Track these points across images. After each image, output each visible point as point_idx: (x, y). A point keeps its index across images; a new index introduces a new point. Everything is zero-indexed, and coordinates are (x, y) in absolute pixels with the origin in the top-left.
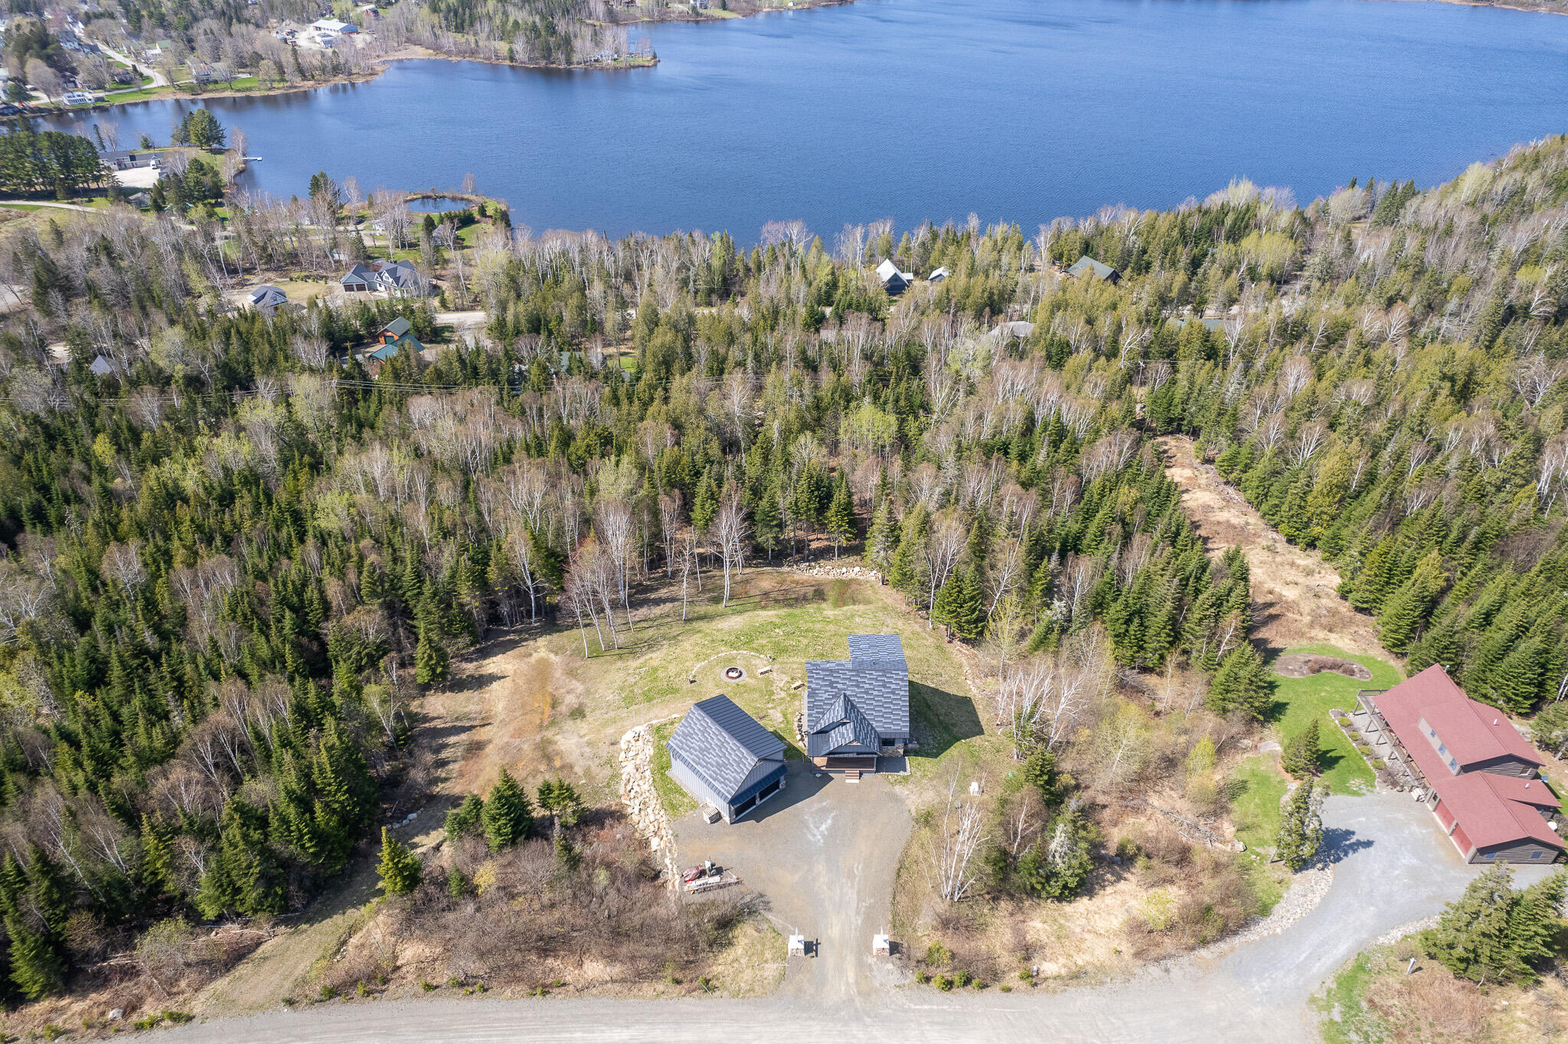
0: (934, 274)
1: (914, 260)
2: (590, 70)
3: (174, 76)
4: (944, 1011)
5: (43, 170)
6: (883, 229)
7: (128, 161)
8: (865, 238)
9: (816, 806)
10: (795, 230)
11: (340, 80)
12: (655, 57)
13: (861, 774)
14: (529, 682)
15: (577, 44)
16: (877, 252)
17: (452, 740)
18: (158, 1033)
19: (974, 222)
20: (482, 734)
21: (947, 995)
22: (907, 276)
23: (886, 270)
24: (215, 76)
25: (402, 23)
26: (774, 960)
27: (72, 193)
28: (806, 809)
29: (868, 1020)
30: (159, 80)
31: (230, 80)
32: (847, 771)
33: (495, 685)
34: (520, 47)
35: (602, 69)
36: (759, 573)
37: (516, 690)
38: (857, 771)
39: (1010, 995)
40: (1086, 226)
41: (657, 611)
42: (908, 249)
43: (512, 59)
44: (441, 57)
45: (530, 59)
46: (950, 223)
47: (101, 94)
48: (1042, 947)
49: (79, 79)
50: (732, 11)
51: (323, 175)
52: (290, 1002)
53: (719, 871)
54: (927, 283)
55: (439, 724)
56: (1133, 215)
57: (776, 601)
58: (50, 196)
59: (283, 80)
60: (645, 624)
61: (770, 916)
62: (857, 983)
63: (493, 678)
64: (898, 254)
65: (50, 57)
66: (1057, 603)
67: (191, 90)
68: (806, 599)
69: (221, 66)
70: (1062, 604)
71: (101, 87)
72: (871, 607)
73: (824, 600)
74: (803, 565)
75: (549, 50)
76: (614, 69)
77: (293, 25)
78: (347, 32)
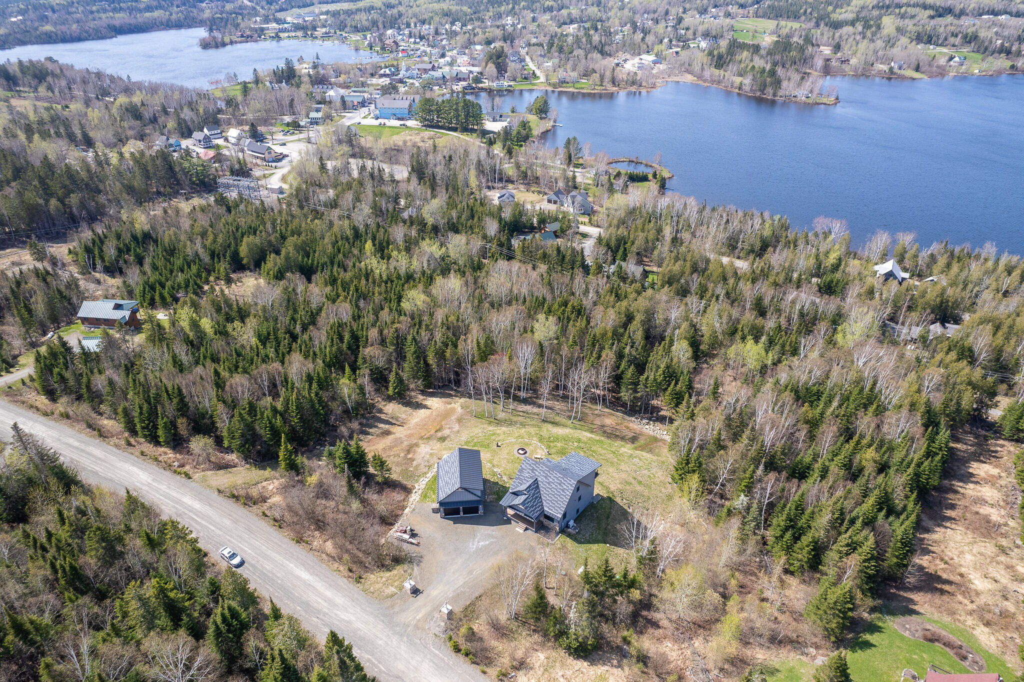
0: (929, 278)
1: (919, 265)
2: (789, 101)
3: (549, 77)
4: (443, 660)
5: (457, 117)
7: (498, 118)
9: (490, 532)
10: (837, 226)
11: (633, 89)
12: (837, 99)
13: (526, 529)
14: (438, 416)
15: (785, 84)
16: (892, 253)
17: (382, 425)
18: (178, 477)
20: (394, 429)
21: (453, 654)
22: (904, 275)
24: (568, 80)
25: (687, 60)
26: (396, 587)
27: (466, 130)
28: (483, 531)
29: (405, 639)
30: (542, 79)
31: (574, 83)
32: (520, 523)
33: (423, 411)
34: (747, 81)
35: (796, 102)
36: (611, 414)
37: (429, 417)
38: (525, 526)
39: (483, 675)
41: (536, 410)
43: (740, 89)
44: (700, 82)
45: (751, 90)
47: (512, 83)
48: (531, 668)
49: (506, 75)
50: (923, 73)
51: (575, 139)
52: (219, 491)
53: (413, 535)
55: (383, 416)
57: (605, 432)
58: (454, 130)
59: (601, 85)
60: (521, 414)
61: (416, 568)
62: (419, 620)
63: (426, 407)
65: (499, 63)
66: (742, 497)
67: (554, 86)
68: (623, 438)
69: (574, 75)
70: (746, 499)
71: (514, 80)
72: (655, 458)
73: (633, 443)
74: (645, 421)
75: (765, 86)
76: (805, 103)
77: (628, 56)
78: (655, 62)
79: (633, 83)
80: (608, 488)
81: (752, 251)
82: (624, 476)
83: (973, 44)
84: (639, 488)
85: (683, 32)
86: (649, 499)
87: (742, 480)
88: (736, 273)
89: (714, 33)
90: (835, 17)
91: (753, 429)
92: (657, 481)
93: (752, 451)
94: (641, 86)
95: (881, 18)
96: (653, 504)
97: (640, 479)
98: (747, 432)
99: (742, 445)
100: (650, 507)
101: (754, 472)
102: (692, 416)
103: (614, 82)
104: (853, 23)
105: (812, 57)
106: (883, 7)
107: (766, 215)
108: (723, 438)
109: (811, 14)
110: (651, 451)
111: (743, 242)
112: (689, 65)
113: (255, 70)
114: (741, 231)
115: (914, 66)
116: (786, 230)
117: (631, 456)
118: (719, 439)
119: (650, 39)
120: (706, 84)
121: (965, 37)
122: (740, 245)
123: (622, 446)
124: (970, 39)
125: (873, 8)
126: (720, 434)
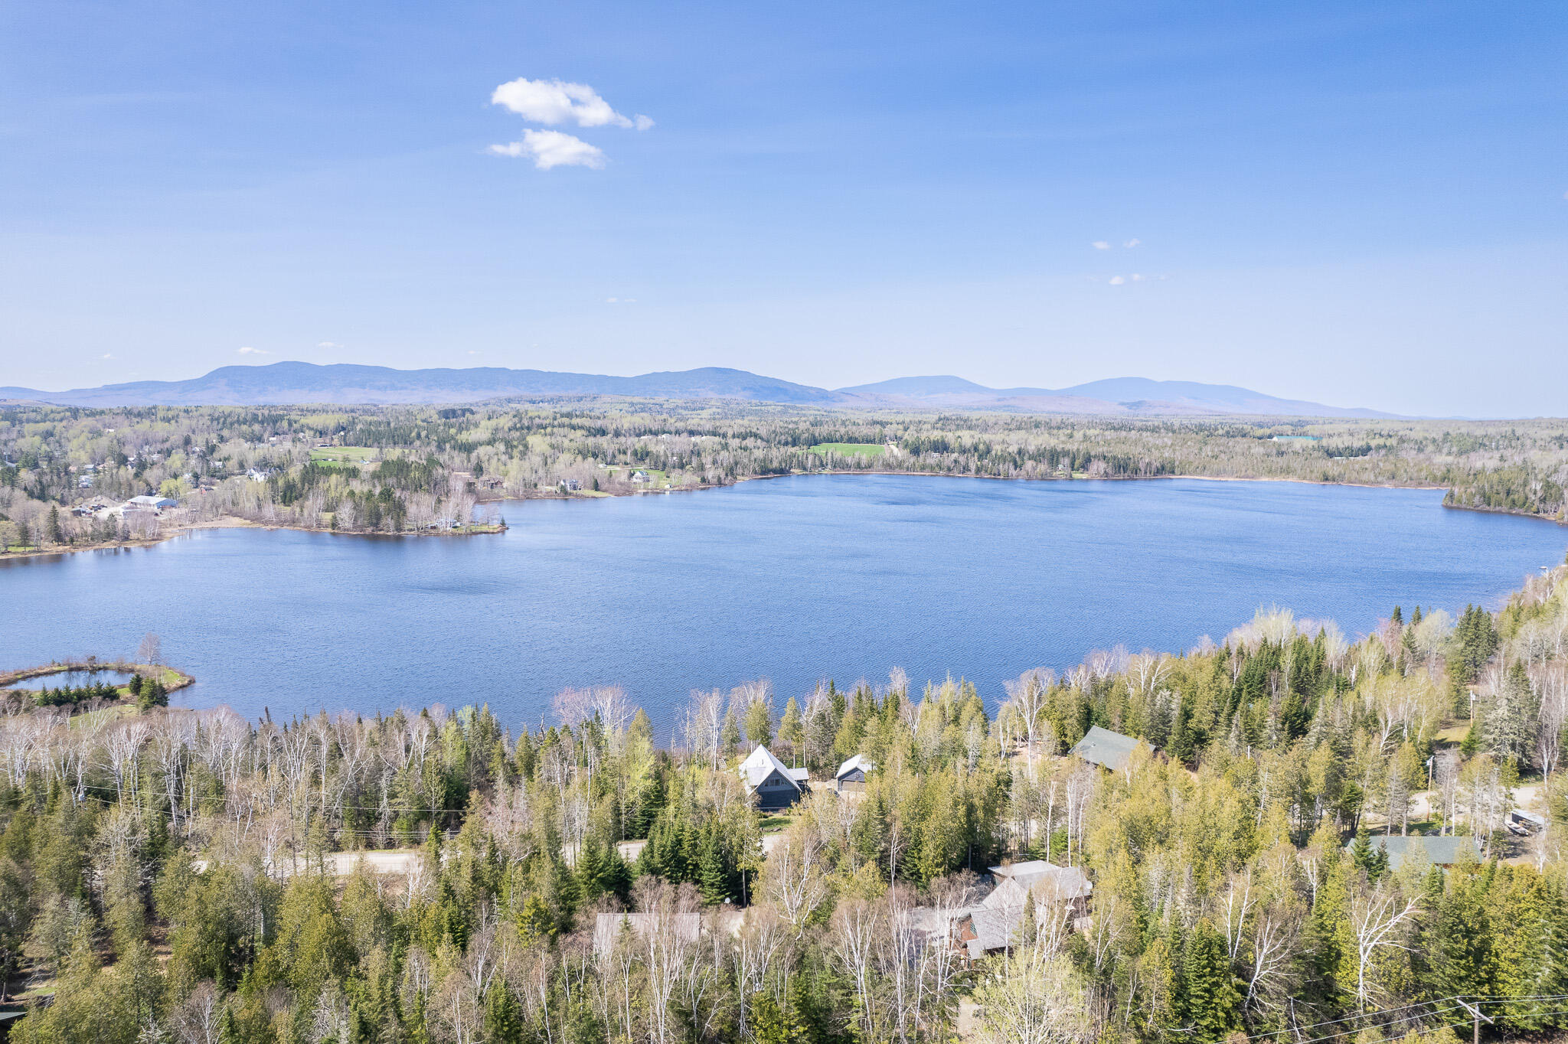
0: (845, 768)
1: (808, 746)
6: (755, 696)
8: (723, 711)
10: (606, 702)
12: (503, 524)
15: (412, 509)
16: (746, 734)
19: (899, 682)
22: (796, 774)
23: (758, 765)
34: (345, 515)
35: (438, 535)
40: (1079, 681)
42: (797, 727)
45: (355, 527)
46: (862, 684)
50: (605, 491)
54: (833, 784)
56: (1149, 661)
59: (27, 546)
64: (779, 738)
75: (378, 517)
76: (453, 534)
77: (104, 501)
78: (163, 507)
81: (425, 815)
83: (647, 461)
85: (218, 464)
88: (386, 917)
89: (276, 461)
90: (464, 437)
94: (126, 538)
95: (525, 439)
103: (58, 536)
104: (490, 442)
105: (445, 479)
106: (522, 428)
107: (437, 712)
109: (427, 436)
111: (393, 796)
112: (234, 504)
114: (379, 769)
115: (591, 483)
116: (497, 736)
119: (150, 475)
120: (269, 527)
121: (635, 453)
122: (385, 807)
124: (642, 456)
125: (510, 430)
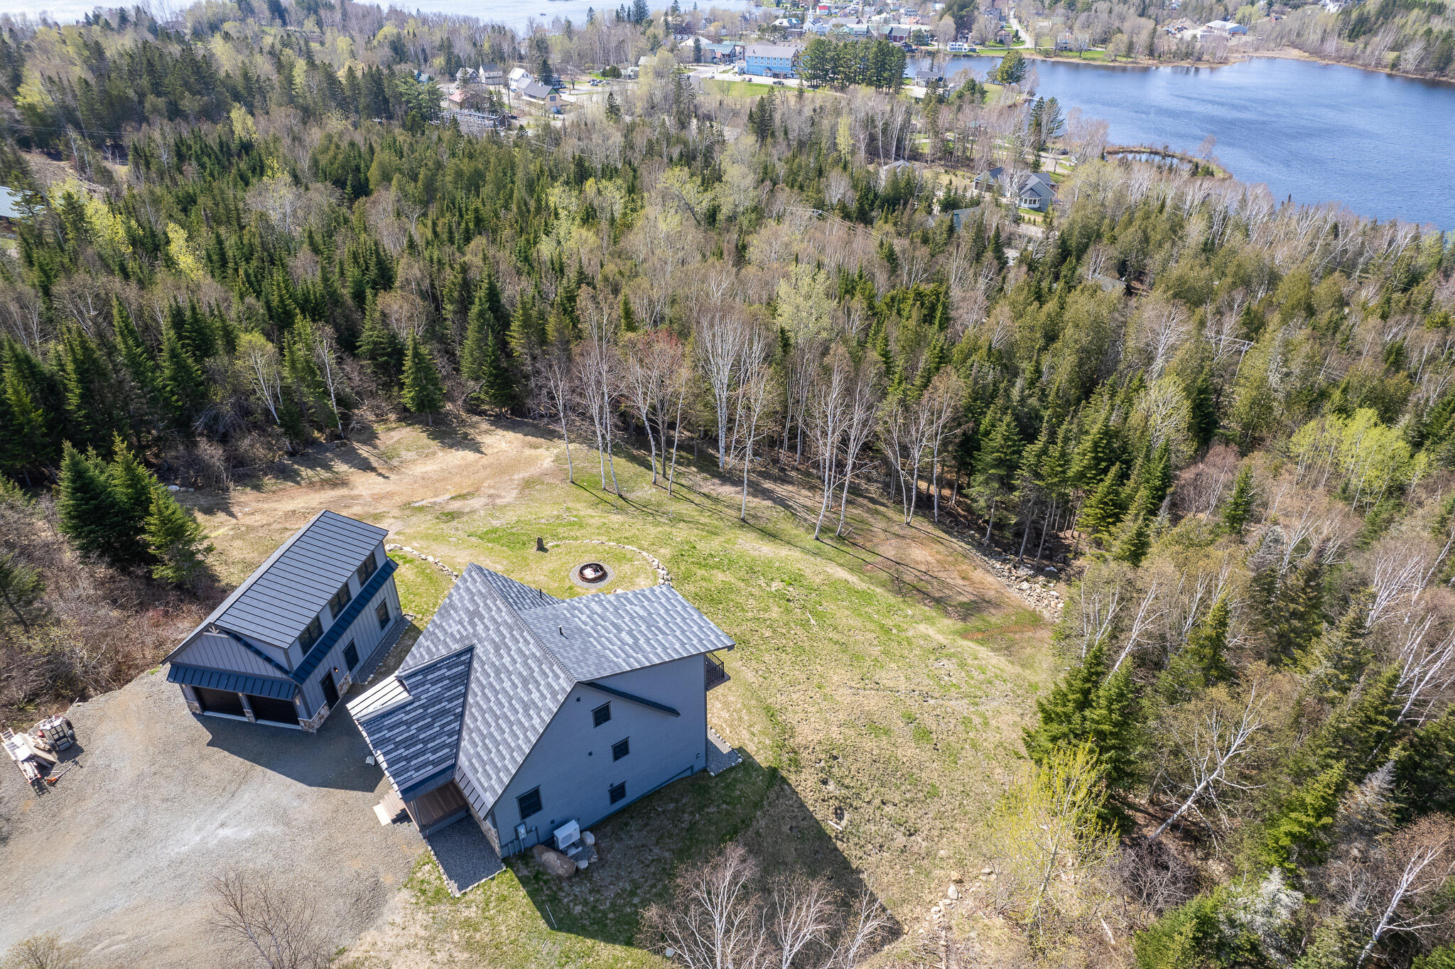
3: (1042, 42)
7: (935, 80)
11: (1186, 63)
13: (399, 820)
14: (487, 466)
24: (1072, 44)
30: (1029, 44)
31: (1081, 51)
43: (1394, 67)
44: (1314, 59)
45: (1417, 70)
47: (977, 47)
49: (970, 36)
51: (1053, 101)
57: (894, 578)
59: (1127, 57)
65: (962, 17)
66: (1274, 883)
67: (1047, 53)
68: (940, 603)
69: (1084, 37)
70: (1290, 898)
71: (982, 44)
72: (1011, 669)
73: (964, 619)
74: (1023, 572)
77: (1188, 23)
78: (1234, 33)
79: (1187, 55)
80: (787, 731)
82: (873, 702)
84: (909, 751)
86: (933, 794)
87: (1287, 807)
91: (1357, 628)
92: (990, 739)
93: (1345, 708)
94: (1199, 59)
96: (940, 816)
97: (930, 723)
98: (1332, 638)
99: (1306, 680)
100: (924, 825)
101: (1341, 788)
102: (1137, 552)
103: (1151, 52)
108: (1231, 641)
110: (1008, 650)
112: (1298, 35)
113: (591, 10)
117: (938, 650)
118: (1217, 642)
120: (1325, 62)
123: (926, 619)
126: (1222, 624)
